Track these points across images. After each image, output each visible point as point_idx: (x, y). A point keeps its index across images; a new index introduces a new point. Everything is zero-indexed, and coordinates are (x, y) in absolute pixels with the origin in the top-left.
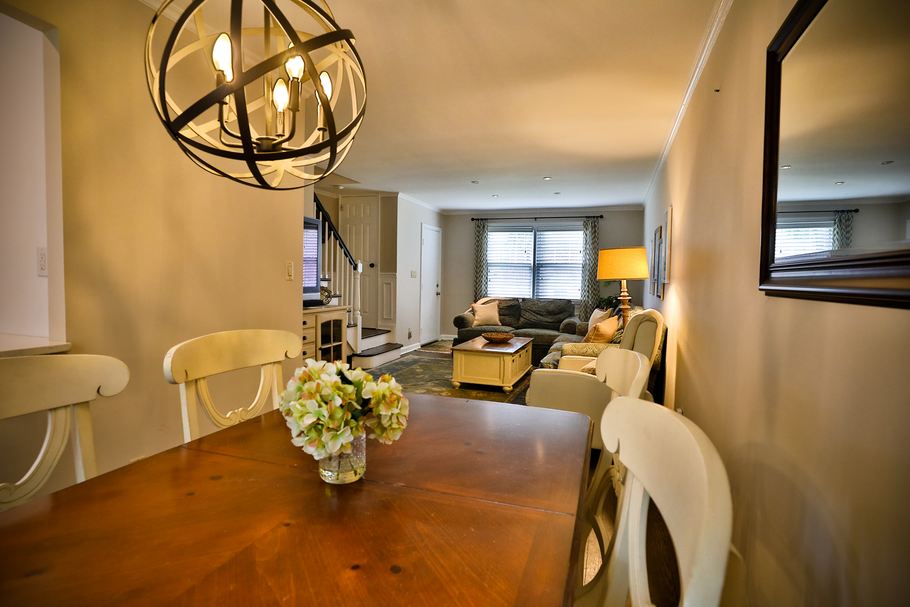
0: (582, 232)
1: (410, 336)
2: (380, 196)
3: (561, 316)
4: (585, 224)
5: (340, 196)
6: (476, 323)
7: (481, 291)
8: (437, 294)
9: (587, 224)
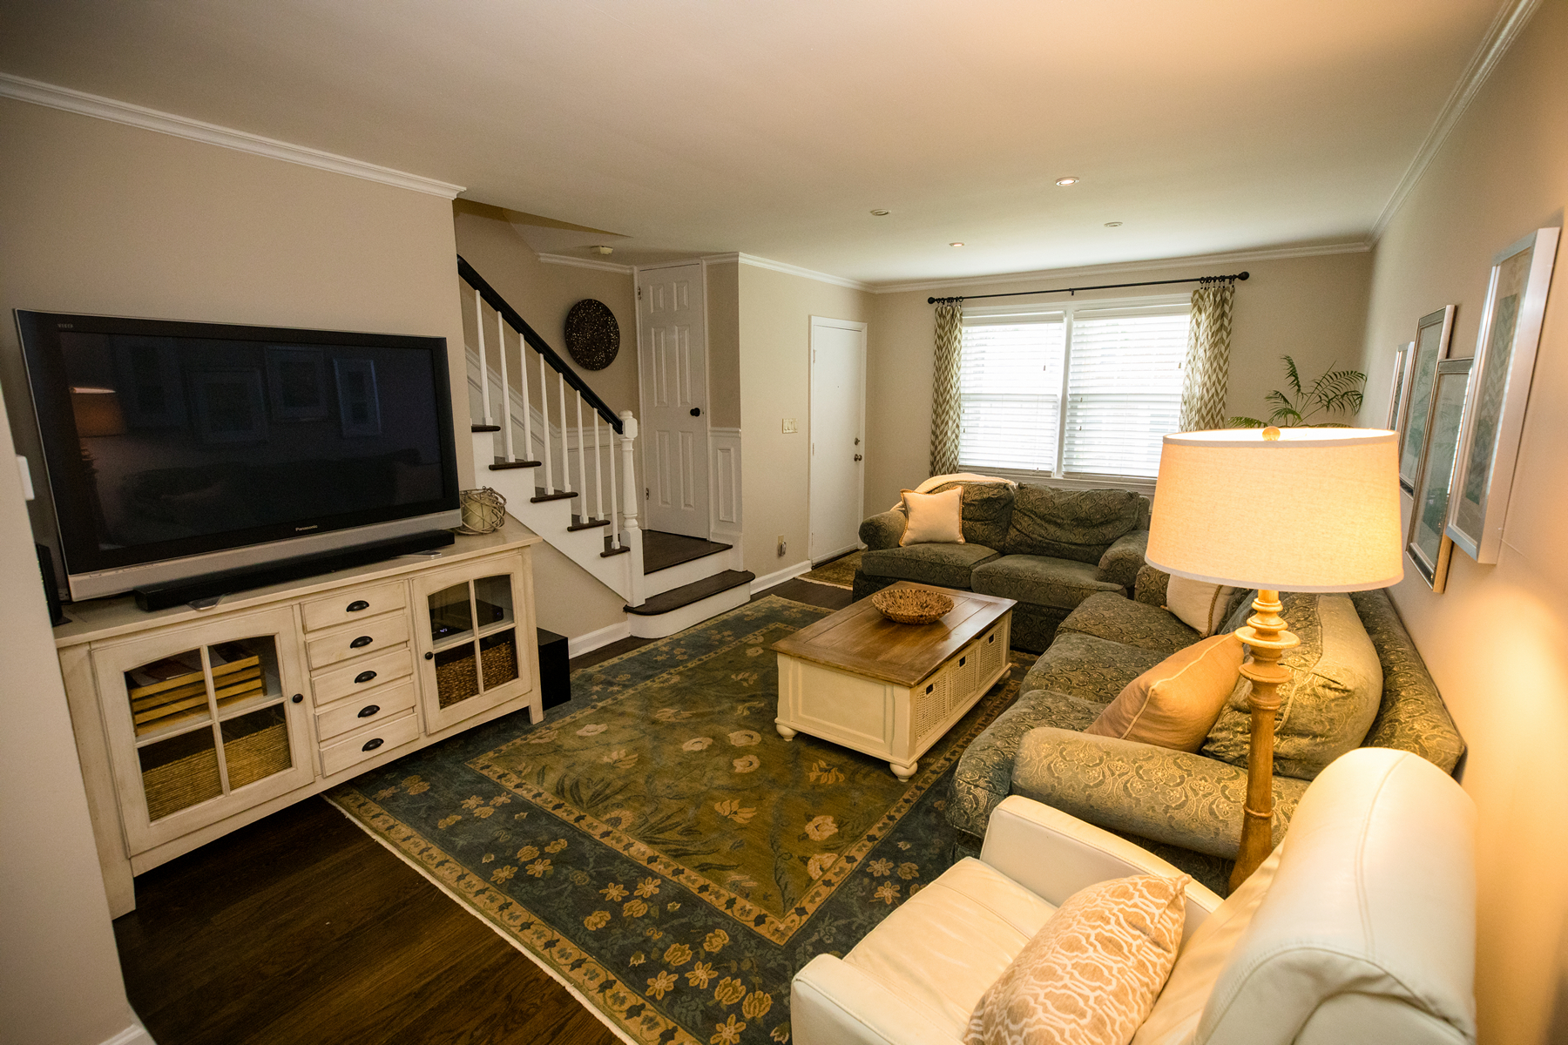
0: (1188, 317)
1: (781, 552)
2: (704, 263)
3: (1108, 531)
4: (1197, 296)
5: (635, 268)
6: (908, 536)
7: (944, 455)
8: (856, 460)
9: (1202, 297)
